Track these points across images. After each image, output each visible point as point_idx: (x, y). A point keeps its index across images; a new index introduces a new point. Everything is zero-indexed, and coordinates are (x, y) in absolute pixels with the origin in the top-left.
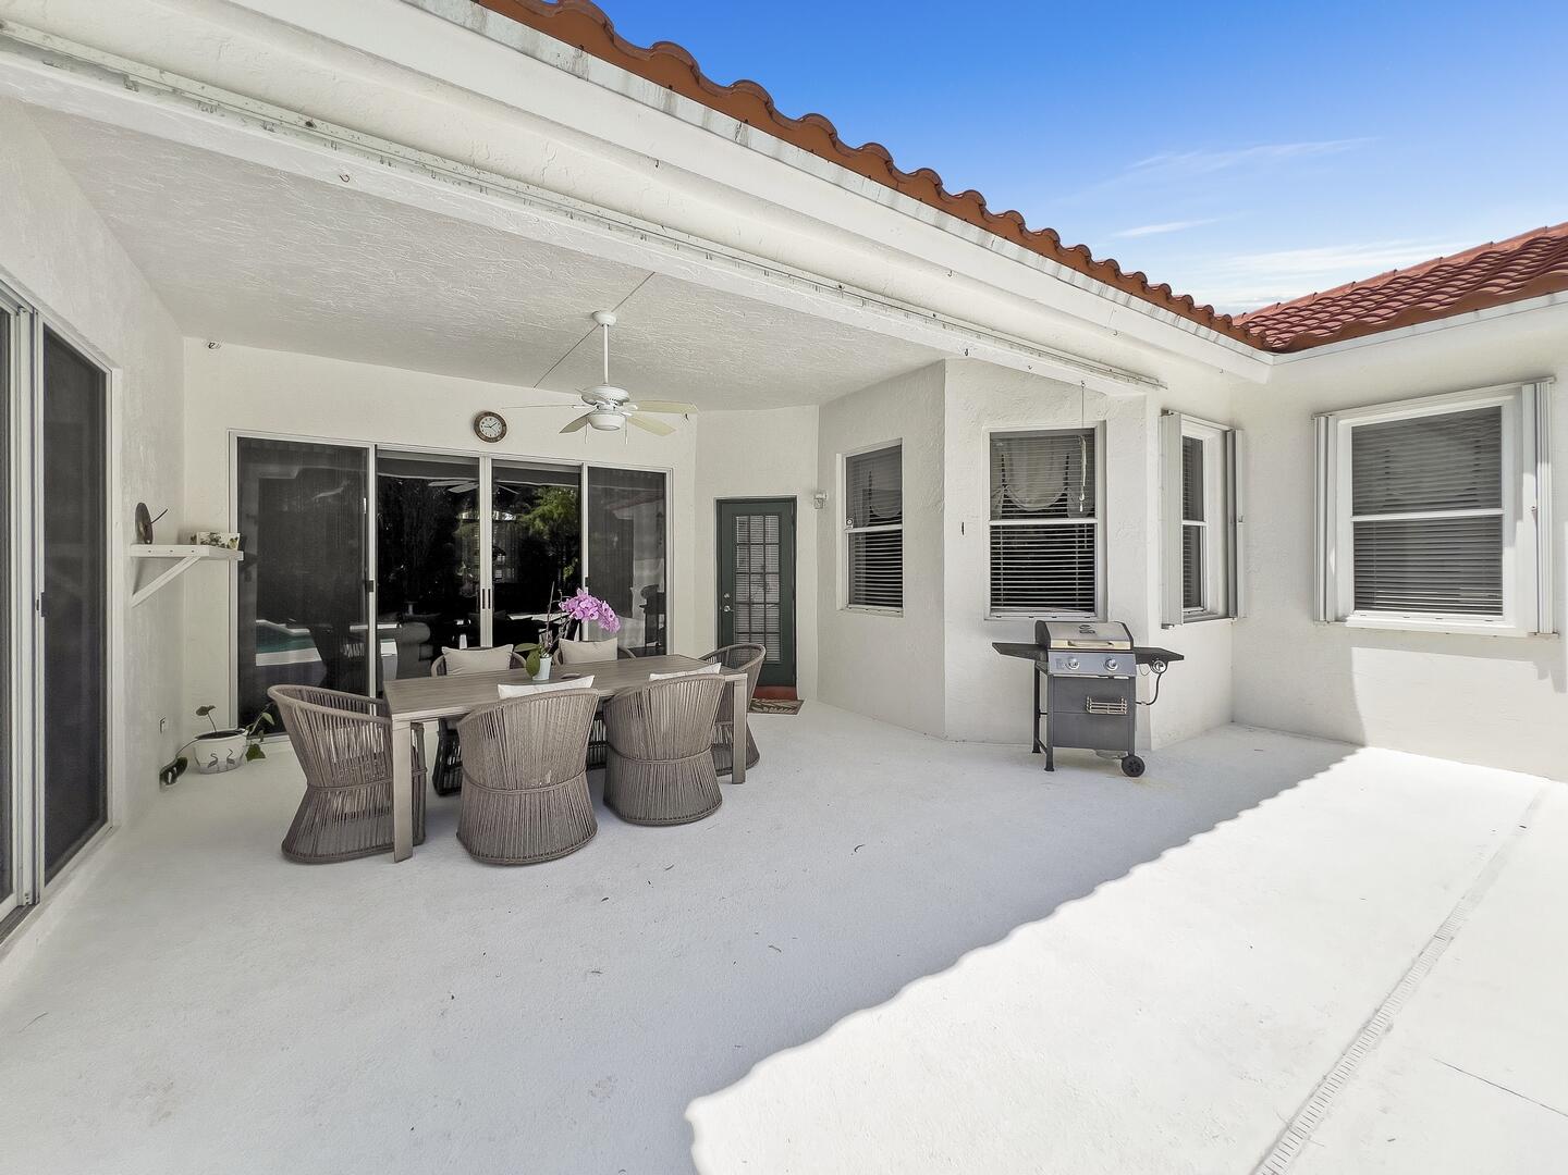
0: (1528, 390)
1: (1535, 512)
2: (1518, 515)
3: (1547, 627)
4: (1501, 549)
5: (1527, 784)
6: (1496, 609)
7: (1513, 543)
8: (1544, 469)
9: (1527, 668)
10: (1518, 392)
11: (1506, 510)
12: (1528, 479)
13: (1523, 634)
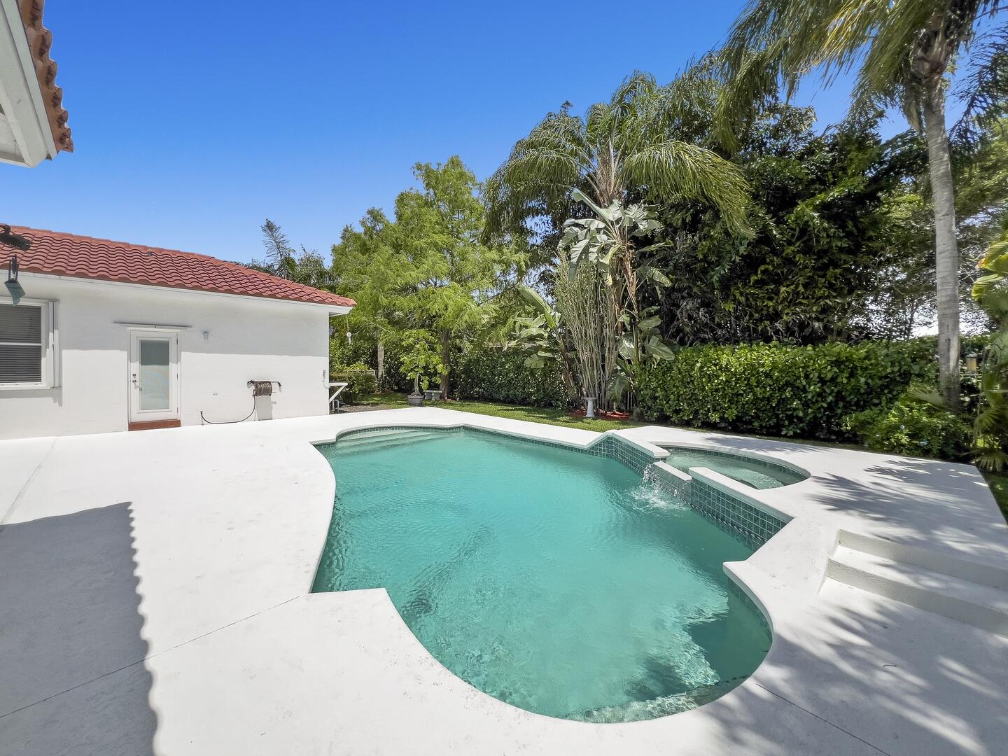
0: (51, 303)
1: (53, 346)
2: (47, 346)
3: (57, 385)
4: (40, 357)
5: (51, 439)
6: (39, 380)
7: (45, 356)
8: (56, 331)
9: (50, 400)
10: (48, 303)
11: (43, 344)
12: (51, 334)
13: (49, 388)
